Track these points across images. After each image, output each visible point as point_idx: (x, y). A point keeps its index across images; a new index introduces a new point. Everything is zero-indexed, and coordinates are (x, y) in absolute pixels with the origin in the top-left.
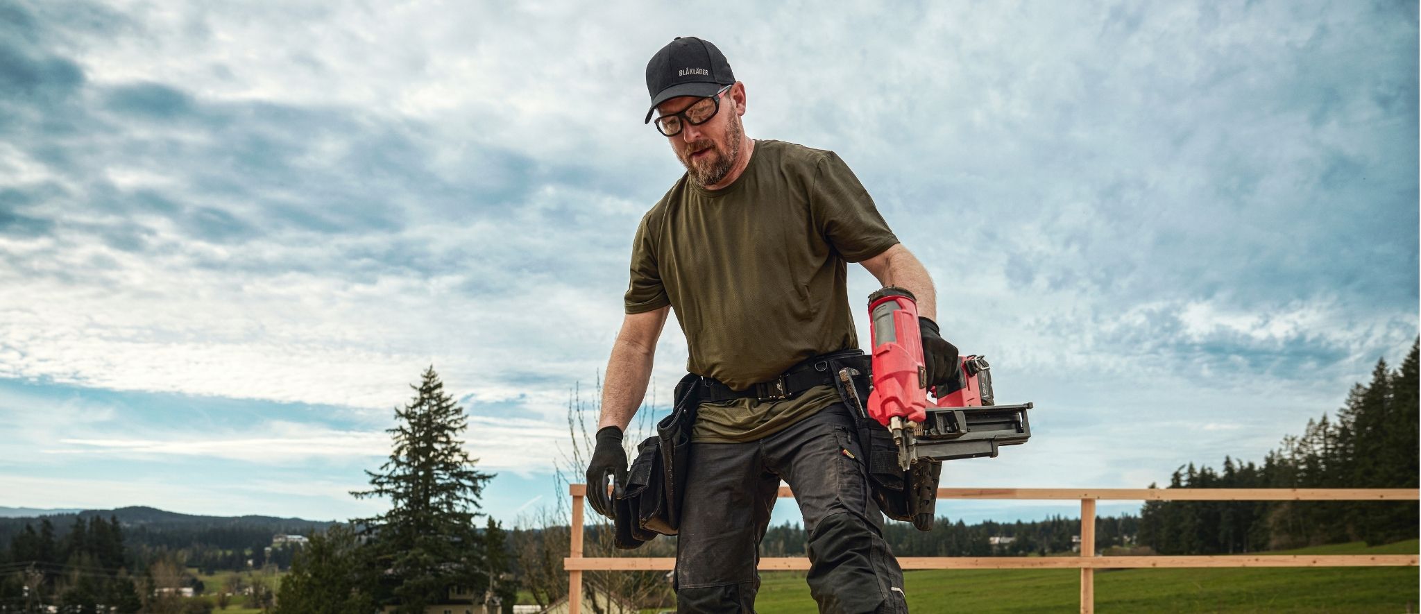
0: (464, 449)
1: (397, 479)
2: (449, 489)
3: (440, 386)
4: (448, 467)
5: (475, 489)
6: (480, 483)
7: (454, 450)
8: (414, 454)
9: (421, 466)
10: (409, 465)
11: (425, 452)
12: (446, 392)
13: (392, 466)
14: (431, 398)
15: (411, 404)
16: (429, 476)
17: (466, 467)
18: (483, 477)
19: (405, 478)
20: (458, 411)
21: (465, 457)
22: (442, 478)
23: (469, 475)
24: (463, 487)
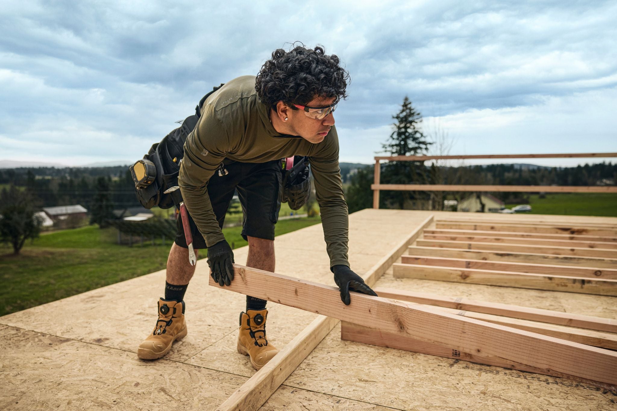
0: (420, 131)
1: (393, 146)
2: (415, 149)
3: (410, 103)
4: (415, 139)
5: (426, 149)
6: (429, 146)
7: (416, 132)
8: (399, 134)
9: (403, 140)
10: (398, 139)
11: (404, 133)
12: (413, 106)
13: (391, 140)
14: (407, 109)
15: (398, 112)
16: (406, 144)
17: (422, 139)
18: (430, 144)
19: (396, 145)
20: (419, 114)
21: (422, 135)
22: (411, 144)
23: (424, 143)
24: (421, 148)
